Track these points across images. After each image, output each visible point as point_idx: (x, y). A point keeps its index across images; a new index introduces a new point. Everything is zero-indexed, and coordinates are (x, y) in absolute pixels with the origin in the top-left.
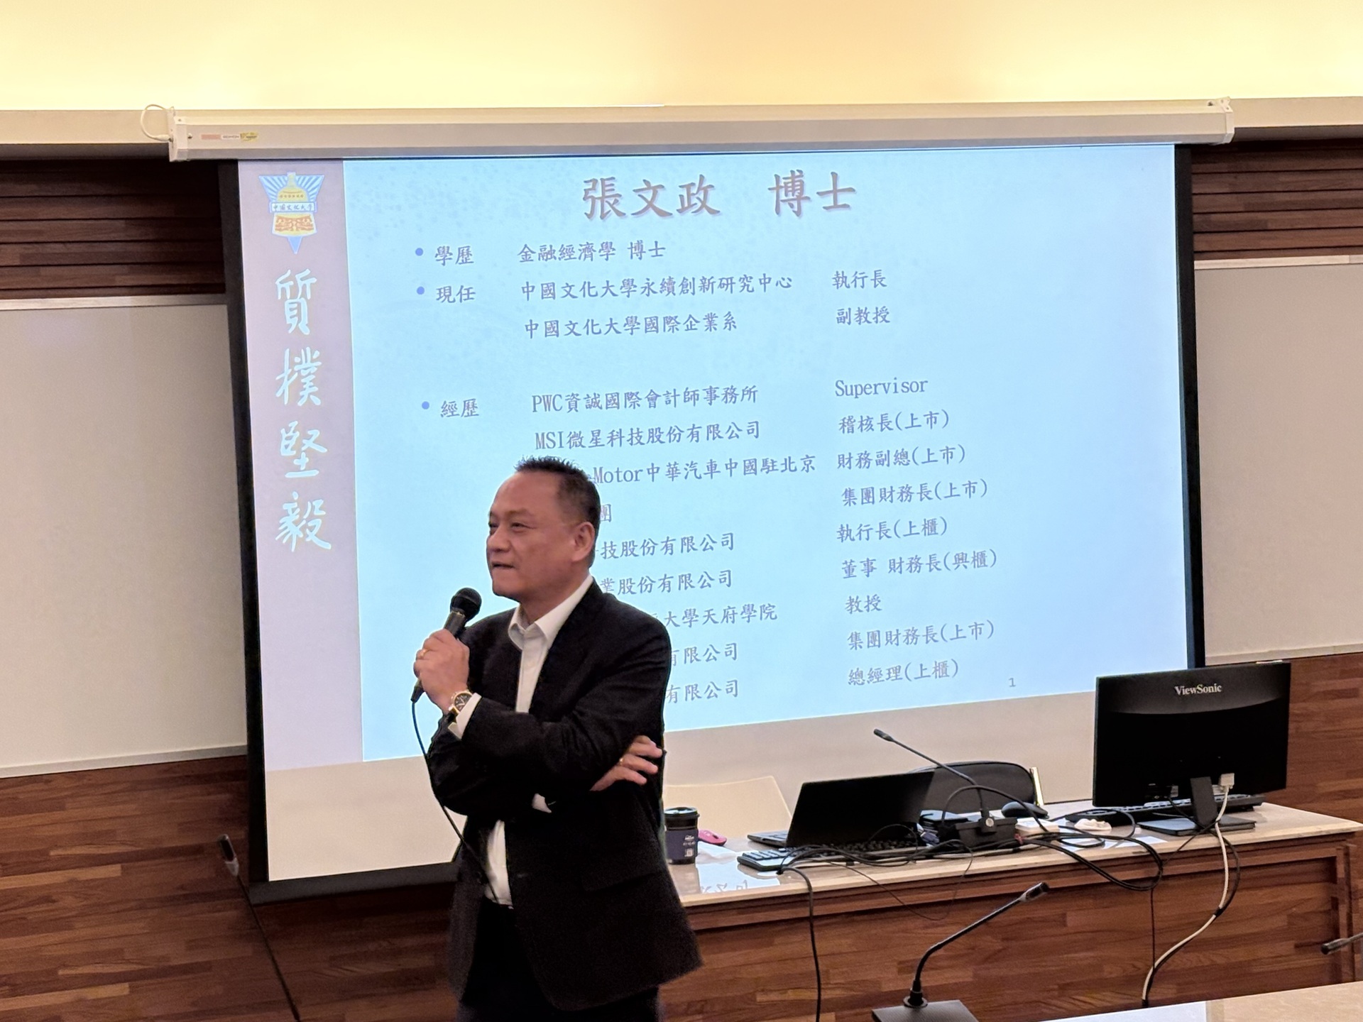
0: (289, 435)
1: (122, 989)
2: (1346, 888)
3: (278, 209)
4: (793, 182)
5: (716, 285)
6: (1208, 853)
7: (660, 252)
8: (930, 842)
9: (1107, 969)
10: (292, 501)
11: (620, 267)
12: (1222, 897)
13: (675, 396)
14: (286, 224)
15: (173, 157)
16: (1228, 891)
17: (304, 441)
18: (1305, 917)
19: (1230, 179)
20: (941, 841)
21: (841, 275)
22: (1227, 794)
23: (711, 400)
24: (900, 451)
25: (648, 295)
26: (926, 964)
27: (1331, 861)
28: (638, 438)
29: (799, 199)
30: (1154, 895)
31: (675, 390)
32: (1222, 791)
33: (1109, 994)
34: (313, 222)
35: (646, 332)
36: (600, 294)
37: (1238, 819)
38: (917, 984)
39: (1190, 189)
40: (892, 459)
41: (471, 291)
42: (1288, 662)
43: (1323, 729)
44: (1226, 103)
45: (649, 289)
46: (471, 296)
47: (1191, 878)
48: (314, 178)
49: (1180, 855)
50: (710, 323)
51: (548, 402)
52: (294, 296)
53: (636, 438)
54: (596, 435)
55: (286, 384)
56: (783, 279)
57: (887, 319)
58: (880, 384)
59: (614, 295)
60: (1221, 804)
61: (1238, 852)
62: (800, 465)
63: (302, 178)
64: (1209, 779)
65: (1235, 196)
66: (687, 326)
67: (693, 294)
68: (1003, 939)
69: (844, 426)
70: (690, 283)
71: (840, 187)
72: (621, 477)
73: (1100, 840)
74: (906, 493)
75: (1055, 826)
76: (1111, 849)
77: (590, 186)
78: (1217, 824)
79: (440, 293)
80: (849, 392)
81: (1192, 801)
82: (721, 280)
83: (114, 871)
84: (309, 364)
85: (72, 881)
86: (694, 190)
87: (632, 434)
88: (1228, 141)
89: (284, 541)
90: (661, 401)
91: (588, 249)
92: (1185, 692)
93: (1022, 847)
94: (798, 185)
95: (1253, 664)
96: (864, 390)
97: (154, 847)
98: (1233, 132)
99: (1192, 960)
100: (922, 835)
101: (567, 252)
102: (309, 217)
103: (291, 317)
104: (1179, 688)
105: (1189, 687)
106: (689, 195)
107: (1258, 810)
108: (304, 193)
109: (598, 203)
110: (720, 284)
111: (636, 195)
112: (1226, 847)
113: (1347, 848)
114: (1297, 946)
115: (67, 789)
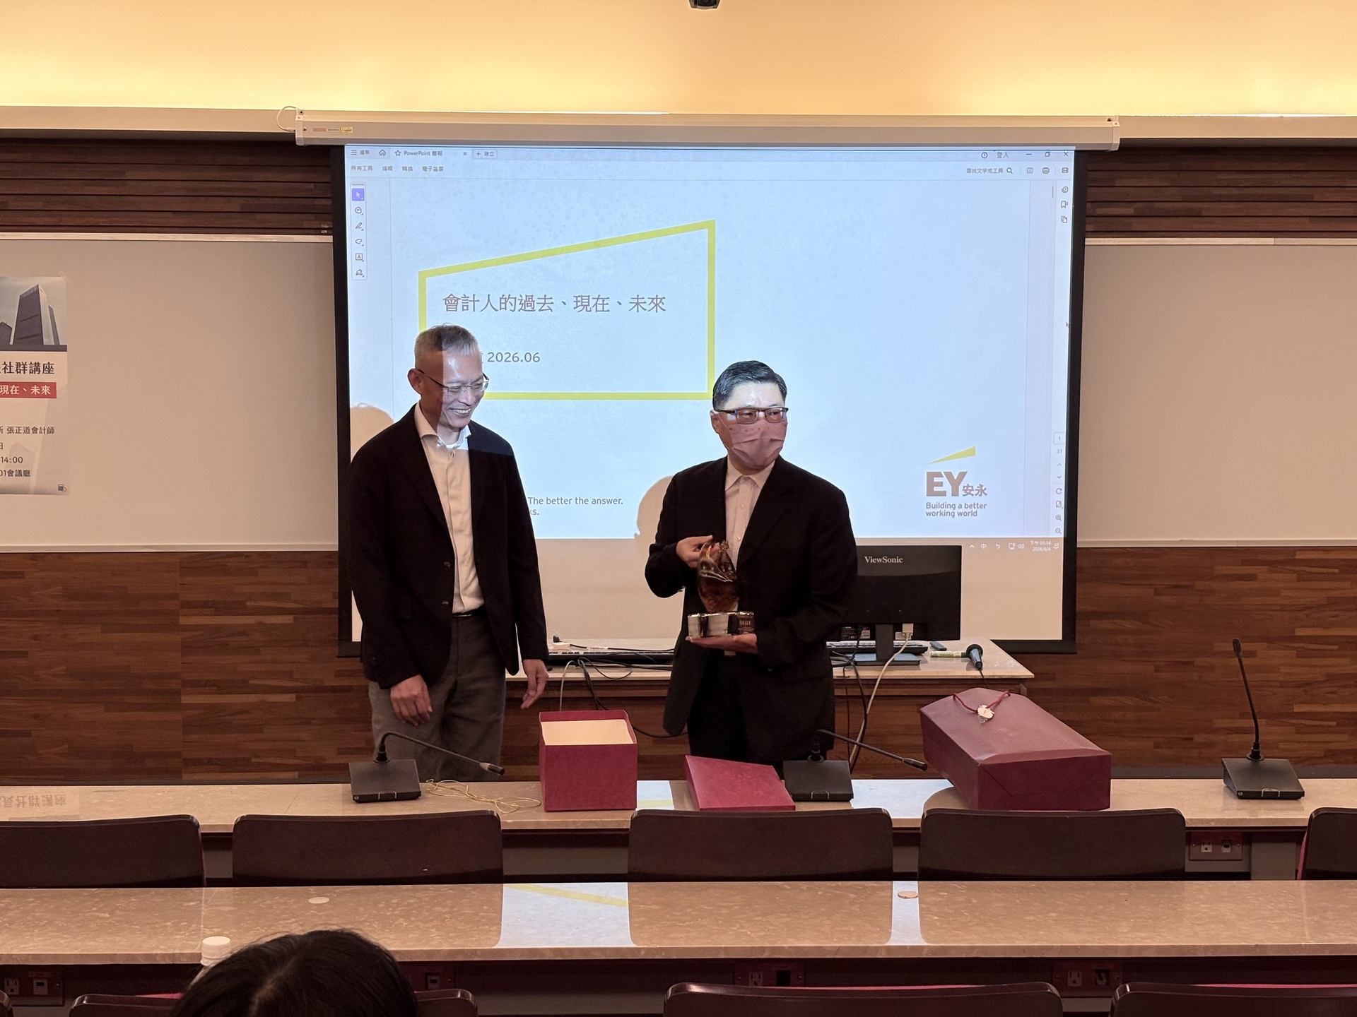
1: (289, 698)
15: (297, 142)
22: (908, 639)
32: (904, 637)
39: (1086, 197)
43: (1223, 603)
44: (1117, 119)
64: (894, 626)
65: (1176, 188)
81: (876, 642)
83: (288, 619)
85: (260, 623)
88: (1115, 148)
97: (317, 606)
98: (1119, 141)
115: (261, 562)
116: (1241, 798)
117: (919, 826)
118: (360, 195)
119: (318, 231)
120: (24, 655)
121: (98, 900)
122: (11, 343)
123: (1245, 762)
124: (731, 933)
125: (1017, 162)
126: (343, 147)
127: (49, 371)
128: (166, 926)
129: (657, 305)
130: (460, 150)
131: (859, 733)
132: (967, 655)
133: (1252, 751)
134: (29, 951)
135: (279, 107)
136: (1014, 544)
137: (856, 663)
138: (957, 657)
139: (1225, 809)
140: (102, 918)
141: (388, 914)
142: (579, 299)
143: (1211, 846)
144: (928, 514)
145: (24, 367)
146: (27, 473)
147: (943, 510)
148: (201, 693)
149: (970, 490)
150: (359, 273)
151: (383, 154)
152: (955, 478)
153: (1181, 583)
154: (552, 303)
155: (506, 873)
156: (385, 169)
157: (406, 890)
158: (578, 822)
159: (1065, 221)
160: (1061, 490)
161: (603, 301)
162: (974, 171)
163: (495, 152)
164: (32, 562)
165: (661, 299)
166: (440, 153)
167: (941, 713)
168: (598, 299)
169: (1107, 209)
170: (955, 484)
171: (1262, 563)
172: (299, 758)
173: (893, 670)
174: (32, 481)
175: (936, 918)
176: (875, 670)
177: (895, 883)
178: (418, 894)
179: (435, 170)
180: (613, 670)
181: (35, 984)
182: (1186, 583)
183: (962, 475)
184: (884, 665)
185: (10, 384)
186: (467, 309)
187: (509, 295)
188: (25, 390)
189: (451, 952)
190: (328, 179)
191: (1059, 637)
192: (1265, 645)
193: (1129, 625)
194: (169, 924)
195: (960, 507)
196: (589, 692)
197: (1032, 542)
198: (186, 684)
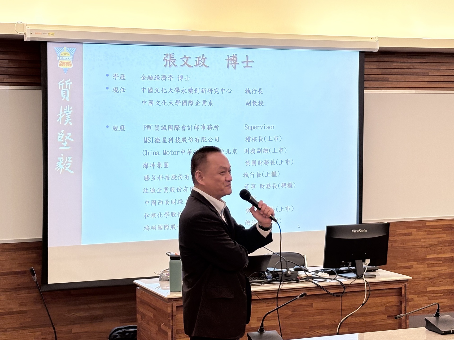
0: (61, 134)
2: (405, 298)
3: (60, 59)
4: (233, 58)
5: (207, 91)
6: (361, 285)
7: (188, 79)
8: (269, 278)
9: (326, 322)
10: (61, 157)
11: (175, 83)
12: (364, 299)
13: (191, 127)
14: (63, 64)
15: (25, 40)
16: (366, 298)
17: (66, 137)
18: (391, 307)
19: (377, 63)
20: (273, 278)
21: (248, 90)
22: (367, 265)
23: (203, 129)
24: (265, 149)
25: (184, 93)
26: (265, 318)
27: (401, 289)
28: (179, 141)
29: (235, 64)
30: (342, 298)
31: (191, 125)
32: (366, 265)
33: (326, 330)
34: (72, 64)
35: (182, 105)
36: (167, 92)
37: (370, 274)
38: (262, 325)
39: (364, 66)
40: (263, 151)
41: (124, 89)
42: (389, 223)
43: (400, 246)
44: (377, 39)
45: (184, 91)
46: (124, 91)
47: (354, 293)
48: (73, 49)
49: (351, 285)
50: (204, 103)
51: (149, 127)
52: (64, 88)
53: (178, 140)
54: (164, 139)
55: (61, 117)
56: (229, 90)
57: (262, 105)
58: (260, 126)
59: (172, 93)
60: (365, 269)
61: (370, 285)
62: (232, 152)
63: (69, 48)
64: (361, 261)
65: (379, 69)
66: (196, 104)
67: (199, 93)
68: (292, 311)
69: (247, 139)
70: (198, 90)
71: (249, 60)
72: (172, 153)
73: (325, 279)
74: (267, 163)
75: (311, 274)
76: (329, 283)
77: (166, 56)
78: (363, 276)
79: (114, 89)
80: (249, 128)
81: (356, 267)
82: (208, 89)
84: (69, 111)
86: (200, 59)
87: (176, 139)
88: (377, 51)
89: (58, 170)
90: (187, 129)
91: (164, 77)
92: (355, 232)
93: (299, 281)
94: (235, 59)
95: (377, 223)
96: (254, 128)
97: (10, 271)
98: (379, 48)
99: (354, 319)
100: (267, 276)
101: (157, 78)
102: (70, 62)
103: (63, 95)
104: (353, 230)
105: (356, 230)
106: (199, 60)
107: (377, 271)
108: (69, 54)
109: (168, 62)
110: (208, 91)
111: (181, 60)
112: (366, 283)
113: (406, 285)
114: (388, 317)
171: (414, 228)
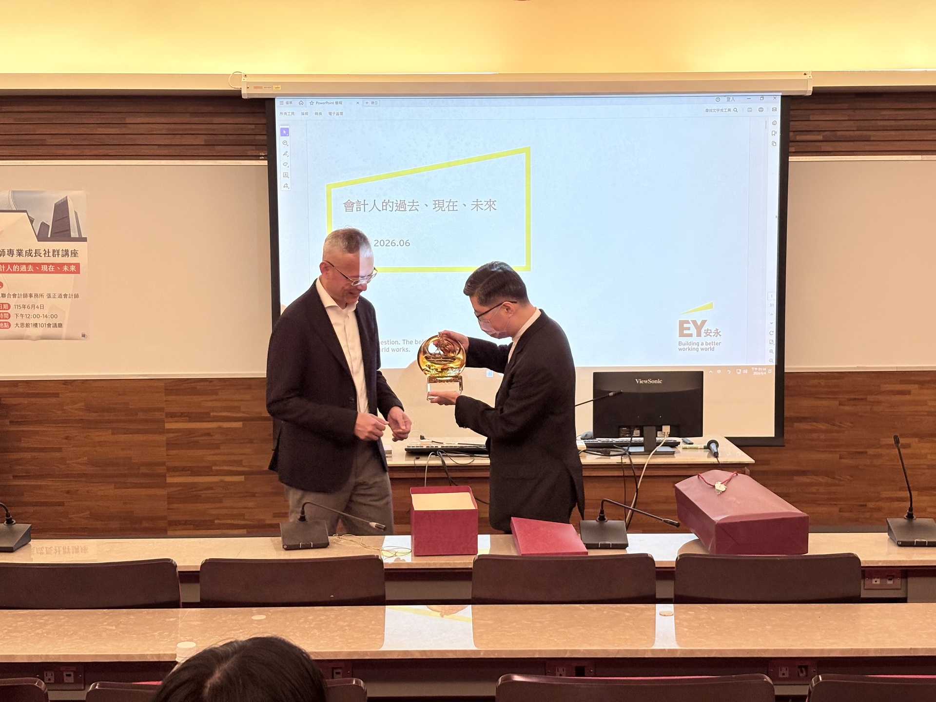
1: (241, 478)
15: (243, 96)
22: (666, 436)
32: (663, 435)
44: (811, 73)
81: (644, 438)
83: (239, 425)
85: (220, 428)
88: (811, 94)
98: (812, 90)
115: (220, 386)
116: (900, 546)
117: (674, 566)
118: (286, 132)
119: (258, 158)
120: (59, 450)
121: (107, 617)
122: (49, 236)
123: (902, 521)
124: (543, 640)
125: (739, 103)
126: (274, 99)
127: (75, 255)
128: (154, 635)
129: (490, 206)
130: (354, 101)
131: (632, 502)
132: (708, 447)
133: (908, 513)
134: (61, 652)
135: (230, 72)
136: (740, 370)
137: (630, 453)
138: (700, 449)
139: (889, 554)
140: (110, 630)
141: (306, 627)
142: (437, 202)
143: (879, 579)
144: (680, 349)
145: (58, 253)
146: (60, 325)
147: (690, 347)
148: (179, 476)
149: (710, 333)
150: (286, 186)
151: (301, 104)
152: (699, 324)
153: (857, 397)
154: (418, 205)
155: (387, 598)
156: (303, 114)
157: (320, 610)
158: (437, 563)
159: (774, 144)
160: (773, 332)
161: (453, 203)
162: (711, 110)
163: (378, 101)
164: (65, 386)
165: (493, 202)
166: (341, 103)
167: (689, 487)
168: (450, 202)
169: (805, 136)
170: (699, 329)
171: (914, 382)
172: (247, 520)
173: (656, 458)
174: (63, 331)
175: (686, 629)
176: (642, 458)
177: (657, 605)
178: (328, 613)
179: (338, 114)
180: (461, 458)
181: (65, 674)
182: (861, 397)
183: (704, 322)
184: (650, 454)
185: (48, 264)
186: (360, 210)
187: (389, 200)
188: (59, 268)
189: (349, 653)
190: (264, 121)
191: (774, 436)
192: (916, 440)
193: (822, 426)
194: (156, 633)
195: (702, 344)
196: (445, 473)
197: (753, 368)
198: (169, 469)
